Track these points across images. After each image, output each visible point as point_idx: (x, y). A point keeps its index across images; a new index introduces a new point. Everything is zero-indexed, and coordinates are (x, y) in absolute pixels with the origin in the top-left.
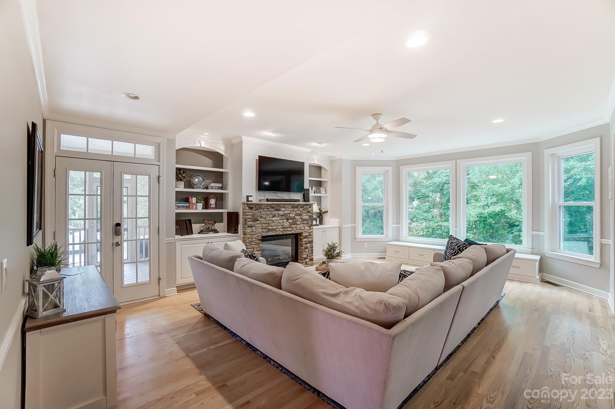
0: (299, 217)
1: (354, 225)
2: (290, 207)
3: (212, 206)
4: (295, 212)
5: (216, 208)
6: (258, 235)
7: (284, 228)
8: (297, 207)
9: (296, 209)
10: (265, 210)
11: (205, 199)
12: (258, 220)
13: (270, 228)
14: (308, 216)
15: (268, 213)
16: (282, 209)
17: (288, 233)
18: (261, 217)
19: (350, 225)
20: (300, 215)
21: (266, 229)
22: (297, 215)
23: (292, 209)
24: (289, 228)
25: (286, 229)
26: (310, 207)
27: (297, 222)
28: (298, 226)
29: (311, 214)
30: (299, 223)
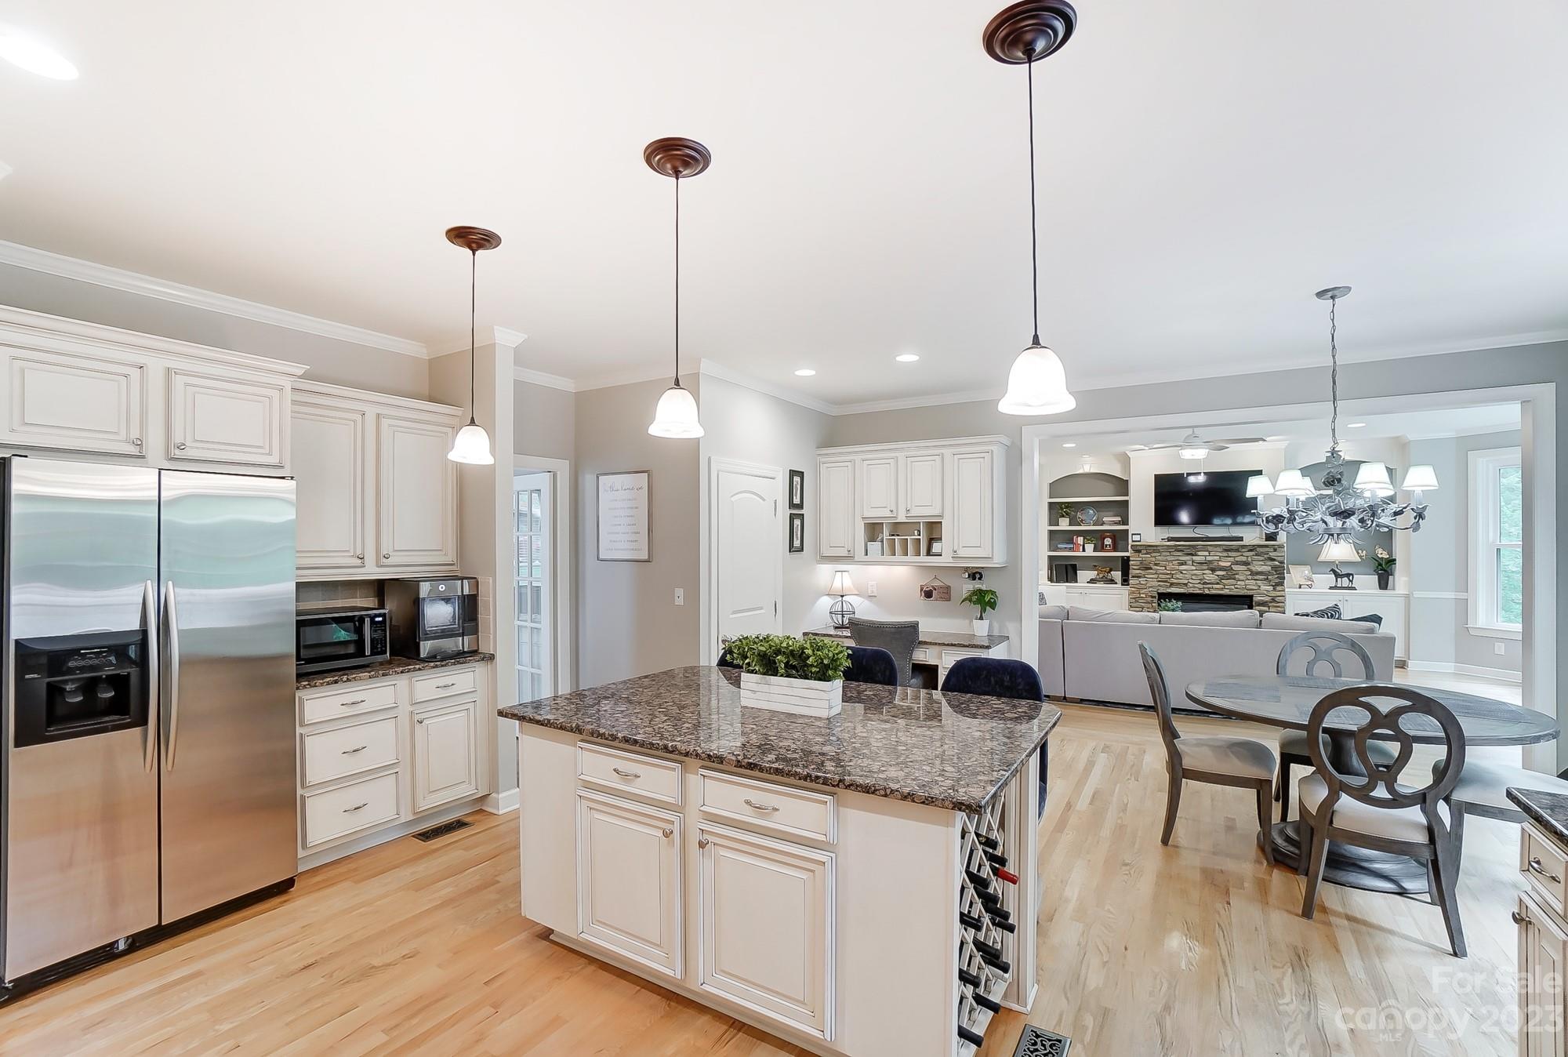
0: (1244, 568)
1: (1462, 595)
2: (1218, 549)
3: (1108, 548)
4: (1231, 559)
5: (1115, 549)
6: (1151, 589)
7: (1205, 583)
8: (1237, 550)
9: (1232, 554)
10: (1164, 554)
11: (1097, 538)
12: (1151, 569)
13: (1175, 581)
14: (1270, 566)
15: (1169, 558)
16: (1199, 553)
17: (1214, 592)
18: (1156, 564)
19: (1452, 595)
20: (1246, 564)
21: (1166, 582)
22: (1237, 563)
23: (1225, 554)
24: (1218, 584)
25: (1210, 586)
26: (1275, 550)
27: (1237, 576)
28: (1239, 583)
29: (1277, 563)
30: (1241, 578)
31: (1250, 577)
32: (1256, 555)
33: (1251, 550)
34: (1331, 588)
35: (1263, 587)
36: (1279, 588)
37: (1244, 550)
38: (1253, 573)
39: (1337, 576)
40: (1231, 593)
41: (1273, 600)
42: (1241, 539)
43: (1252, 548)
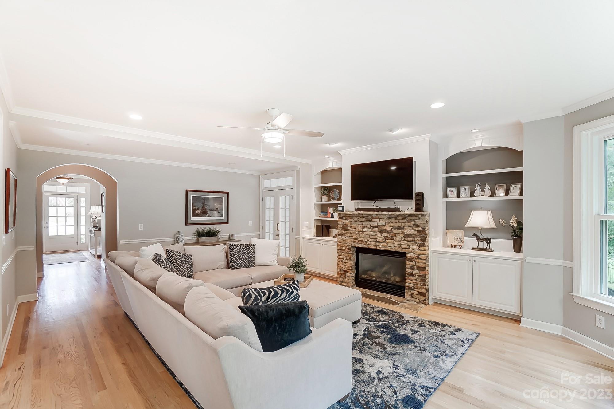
0: (399, 231)
1: (568, 264)
2: (385, 217)
4: (392, 224)
6: (348, 244)
7: (377, 242)
8: (396, 218)
9: (393, 221)
10: (355, 220)
12: (348, 230)
13: (360, 239)
14: (416, 230)
15: (358, 223)
16: (374, 220)
17: (382, 248)
18: (351, 227)
19: (560, 262)
20: (401, 228)
21: (356, 239)
22: (395, 228)
23: (388, 221)
24: (384, 242)
25: (379, 244)
26: (419, 218)
27: (395, 238)
28: (396, 242)
29: (420, 229)
30: (398, 239)
31: (403, 239)
32: (408, 222)
33: (404, 218)
34: (474, 249)
35: (412, 247)
36: (422, 248)
37: (399, 218)
38: (406, 236)
39: (479, 239)
40: (392, 250)
41: (418, 257)
42: (398, 210)
43: (405, 217)
